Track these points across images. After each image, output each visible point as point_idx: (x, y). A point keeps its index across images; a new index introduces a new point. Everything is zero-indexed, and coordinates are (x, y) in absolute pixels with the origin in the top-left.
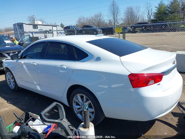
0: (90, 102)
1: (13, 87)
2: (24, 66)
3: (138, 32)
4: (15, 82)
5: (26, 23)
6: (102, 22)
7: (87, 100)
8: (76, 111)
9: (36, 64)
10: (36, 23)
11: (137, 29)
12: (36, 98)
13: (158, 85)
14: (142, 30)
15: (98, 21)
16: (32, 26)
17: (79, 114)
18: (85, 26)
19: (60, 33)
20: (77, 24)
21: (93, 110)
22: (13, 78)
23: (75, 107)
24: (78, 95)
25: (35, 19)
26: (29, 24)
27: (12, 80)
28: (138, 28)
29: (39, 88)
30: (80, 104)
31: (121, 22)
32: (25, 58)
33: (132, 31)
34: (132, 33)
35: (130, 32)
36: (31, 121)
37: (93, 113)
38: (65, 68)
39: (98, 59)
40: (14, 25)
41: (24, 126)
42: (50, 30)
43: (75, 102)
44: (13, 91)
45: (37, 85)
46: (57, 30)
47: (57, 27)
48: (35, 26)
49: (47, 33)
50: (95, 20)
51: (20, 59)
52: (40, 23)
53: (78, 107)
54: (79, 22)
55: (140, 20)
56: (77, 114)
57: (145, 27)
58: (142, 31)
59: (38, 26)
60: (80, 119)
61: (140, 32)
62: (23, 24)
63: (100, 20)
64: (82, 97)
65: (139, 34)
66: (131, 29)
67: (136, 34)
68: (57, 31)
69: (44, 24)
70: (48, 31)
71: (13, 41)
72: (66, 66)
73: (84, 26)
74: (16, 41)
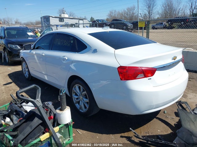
0: (85, 92)
1: (28, 76)
2: (35, 57)
3: (175, 28)
4: (29, 71)
5: (53, 16)
6: (136, 16)
7: (84, 91)
8: (75, 100)
9: (44, 55)
10: (63, 16)
11: (174, 25)
12: (46, 88)
13: (149, 79)
14: (181, 25)
15: (130, 15)
16: (58, 19)
17: (77, 104)
18: (115, 20)
19: (87, 26)
20: (108, 18)
21: (87, 100)
22: (27, 68)
23: (74, 97)
24: (76, 85)
25: (65, 13)
26: (55, 17)
27: (27, 70)
28: (176, 24)
29: (46, 78)
30: (78, 95)
31: (156, 17)
32: (37, 48)
33: (168, 27)
34: (169, 29)
35: (165, 28)
36: (24, 103)
37: (87, 103)
38: (66, 59)
39: (95, 51)
40: (41, 18)
41: (13, 105)
42: (76, 24)
43: (74, 93)
44: (28, 79)
45: (45, 74)
46: (80, 23)
47: (84, 20)
48: (61, 19)
49: (73, 26)
50: (128, 13)
51: (33, 49)
52: (66, 16)
53: (77, 97)
54: (110, 15)
55: (180, 14)
56: (76, 103)
57: (184, 22)
58: (181, 27)
59: (64, 19)
60: (78, 109)
61: (178, 28)
62: (49, 17)
63: (133, 14)
64: (79, 88)
65: (176, 30)
66: (167, 24)
67: (172, 30)
68: (83, 24)
69: (71, 17)
70: (74, 25)
71: (36, 33)
72: (67, 57)
73: (113, 20)
74: (38, 33)
